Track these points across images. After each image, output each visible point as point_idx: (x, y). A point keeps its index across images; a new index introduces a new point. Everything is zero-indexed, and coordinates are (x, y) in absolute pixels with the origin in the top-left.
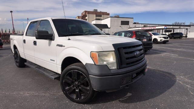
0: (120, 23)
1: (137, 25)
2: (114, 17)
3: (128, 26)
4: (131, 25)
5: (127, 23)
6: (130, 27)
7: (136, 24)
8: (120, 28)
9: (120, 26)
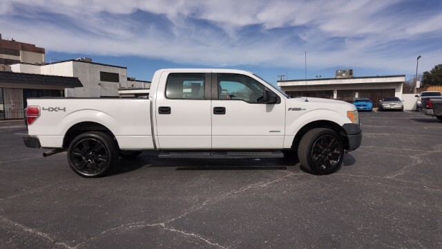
0: (99, 77)
1: (137, 85)
2: (79, 61)
3: (117, 84)
4: (123, 82)
5: (114, 78)
6: (123, 86)
7: (133, 82)
8: (99, 87)
9: (99, 84)
